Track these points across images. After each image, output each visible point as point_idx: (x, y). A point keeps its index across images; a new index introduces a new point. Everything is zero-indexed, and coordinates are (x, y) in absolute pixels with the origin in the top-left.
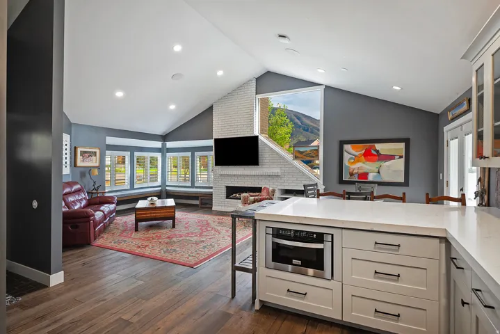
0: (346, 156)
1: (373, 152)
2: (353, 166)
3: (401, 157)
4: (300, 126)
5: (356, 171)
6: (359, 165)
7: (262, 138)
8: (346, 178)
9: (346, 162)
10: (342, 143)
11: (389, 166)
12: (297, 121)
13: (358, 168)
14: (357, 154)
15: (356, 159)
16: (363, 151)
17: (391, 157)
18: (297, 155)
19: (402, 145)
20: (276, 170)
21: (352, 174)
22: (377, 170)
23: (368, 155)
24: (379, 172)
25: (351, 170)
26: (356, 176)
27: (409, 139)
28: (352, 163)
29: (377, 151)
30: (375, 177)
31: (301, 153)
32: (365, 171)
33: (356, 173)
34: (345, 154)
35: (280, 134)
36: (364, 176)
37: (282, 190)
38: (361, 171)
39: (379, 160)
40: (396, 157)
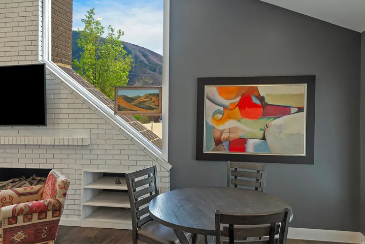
0: (209, 108)
1: (255, 101)
2: (220, 127)
3: (300, 110)
4: (146, 65)
5: (225, 136)
6: (230, 124)
7: (54, 69)
8: (208, 148)
9: (208, 119)
10: (202, 82)
11: (280, 127)
12: (143, 59)
13: (230, 131)
14: (227, 103)
15: (227, 113)
16: (238, 99)
17: (284, 111)
18: (123, 104)
19: (302, 88)
20: (81, 135)
21: (218, 142)
22: (260, 134)
23: (247, 106)
24: (264, 138)
25: (217, 134)
26: (226, 145)
27: (314, 77)
28: (220, 121)
29: (262, 99)
30: (256, 147)
31: (129, 100)
32: (240, 135)
33: (226, 140)
34: (207, 103)
35: (114, 72)
36: (239, 144)
37: (94, 173)
38: (233, 136)
39: (265, 115)
40: (294, 110)
